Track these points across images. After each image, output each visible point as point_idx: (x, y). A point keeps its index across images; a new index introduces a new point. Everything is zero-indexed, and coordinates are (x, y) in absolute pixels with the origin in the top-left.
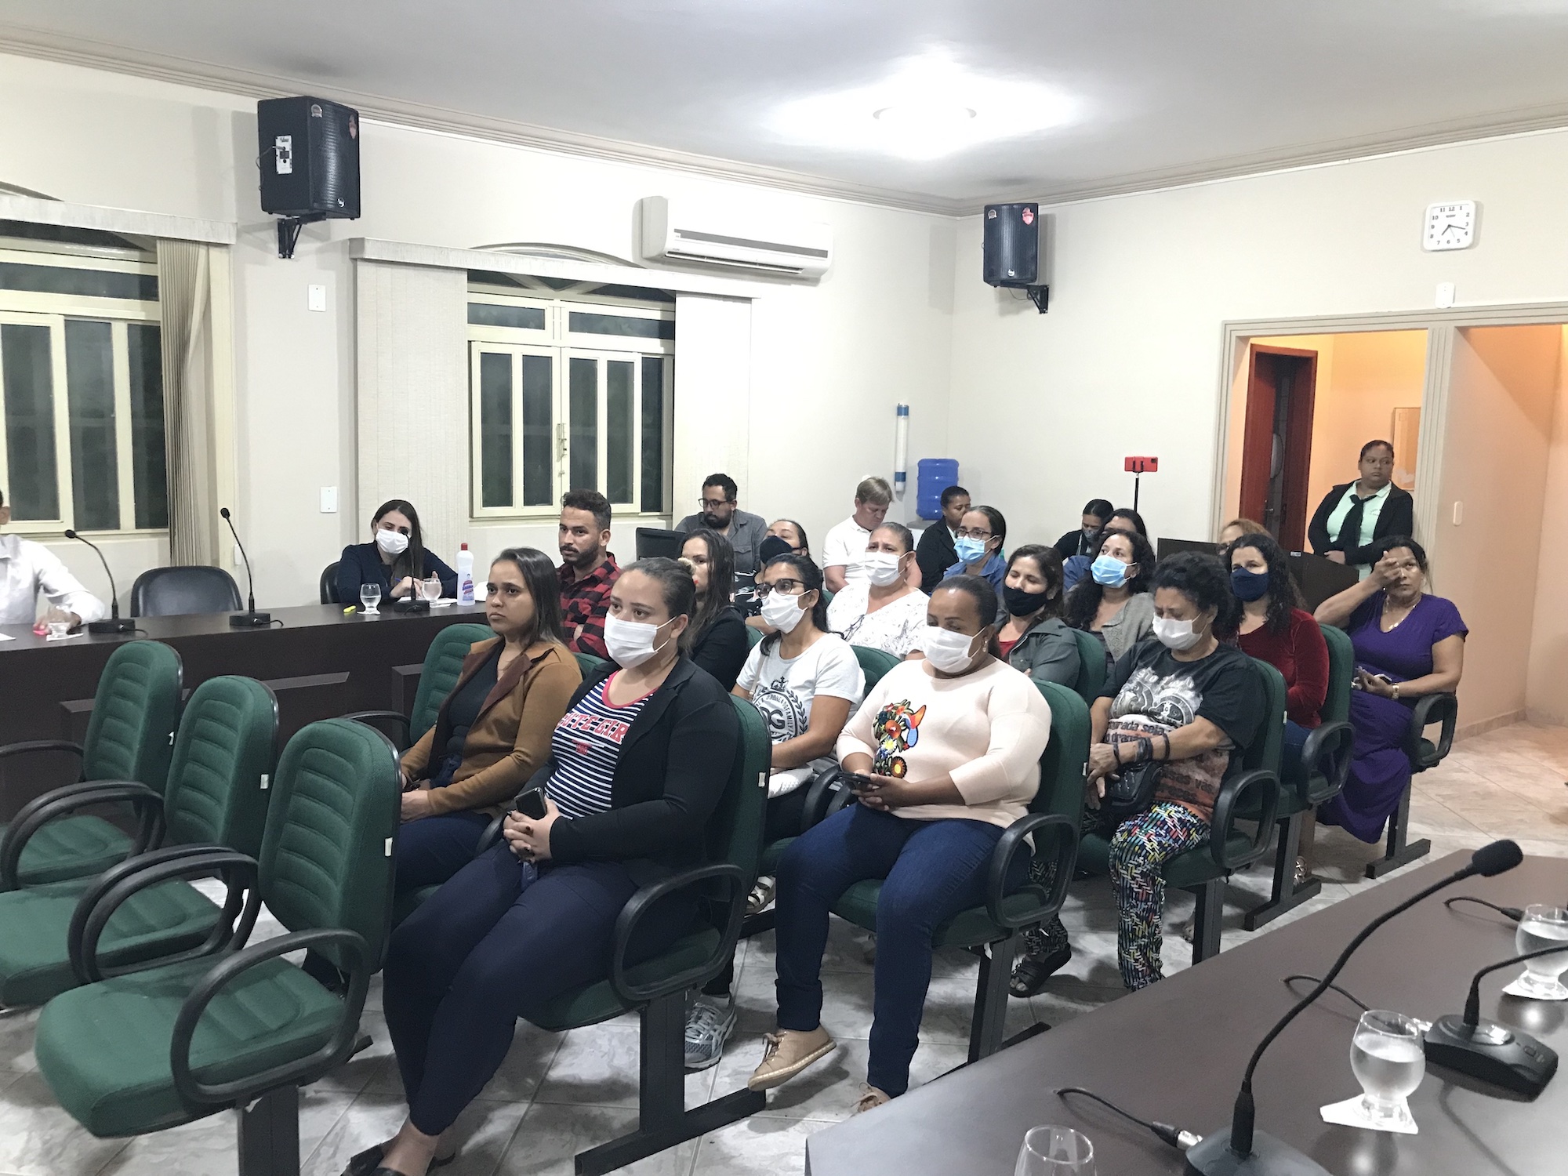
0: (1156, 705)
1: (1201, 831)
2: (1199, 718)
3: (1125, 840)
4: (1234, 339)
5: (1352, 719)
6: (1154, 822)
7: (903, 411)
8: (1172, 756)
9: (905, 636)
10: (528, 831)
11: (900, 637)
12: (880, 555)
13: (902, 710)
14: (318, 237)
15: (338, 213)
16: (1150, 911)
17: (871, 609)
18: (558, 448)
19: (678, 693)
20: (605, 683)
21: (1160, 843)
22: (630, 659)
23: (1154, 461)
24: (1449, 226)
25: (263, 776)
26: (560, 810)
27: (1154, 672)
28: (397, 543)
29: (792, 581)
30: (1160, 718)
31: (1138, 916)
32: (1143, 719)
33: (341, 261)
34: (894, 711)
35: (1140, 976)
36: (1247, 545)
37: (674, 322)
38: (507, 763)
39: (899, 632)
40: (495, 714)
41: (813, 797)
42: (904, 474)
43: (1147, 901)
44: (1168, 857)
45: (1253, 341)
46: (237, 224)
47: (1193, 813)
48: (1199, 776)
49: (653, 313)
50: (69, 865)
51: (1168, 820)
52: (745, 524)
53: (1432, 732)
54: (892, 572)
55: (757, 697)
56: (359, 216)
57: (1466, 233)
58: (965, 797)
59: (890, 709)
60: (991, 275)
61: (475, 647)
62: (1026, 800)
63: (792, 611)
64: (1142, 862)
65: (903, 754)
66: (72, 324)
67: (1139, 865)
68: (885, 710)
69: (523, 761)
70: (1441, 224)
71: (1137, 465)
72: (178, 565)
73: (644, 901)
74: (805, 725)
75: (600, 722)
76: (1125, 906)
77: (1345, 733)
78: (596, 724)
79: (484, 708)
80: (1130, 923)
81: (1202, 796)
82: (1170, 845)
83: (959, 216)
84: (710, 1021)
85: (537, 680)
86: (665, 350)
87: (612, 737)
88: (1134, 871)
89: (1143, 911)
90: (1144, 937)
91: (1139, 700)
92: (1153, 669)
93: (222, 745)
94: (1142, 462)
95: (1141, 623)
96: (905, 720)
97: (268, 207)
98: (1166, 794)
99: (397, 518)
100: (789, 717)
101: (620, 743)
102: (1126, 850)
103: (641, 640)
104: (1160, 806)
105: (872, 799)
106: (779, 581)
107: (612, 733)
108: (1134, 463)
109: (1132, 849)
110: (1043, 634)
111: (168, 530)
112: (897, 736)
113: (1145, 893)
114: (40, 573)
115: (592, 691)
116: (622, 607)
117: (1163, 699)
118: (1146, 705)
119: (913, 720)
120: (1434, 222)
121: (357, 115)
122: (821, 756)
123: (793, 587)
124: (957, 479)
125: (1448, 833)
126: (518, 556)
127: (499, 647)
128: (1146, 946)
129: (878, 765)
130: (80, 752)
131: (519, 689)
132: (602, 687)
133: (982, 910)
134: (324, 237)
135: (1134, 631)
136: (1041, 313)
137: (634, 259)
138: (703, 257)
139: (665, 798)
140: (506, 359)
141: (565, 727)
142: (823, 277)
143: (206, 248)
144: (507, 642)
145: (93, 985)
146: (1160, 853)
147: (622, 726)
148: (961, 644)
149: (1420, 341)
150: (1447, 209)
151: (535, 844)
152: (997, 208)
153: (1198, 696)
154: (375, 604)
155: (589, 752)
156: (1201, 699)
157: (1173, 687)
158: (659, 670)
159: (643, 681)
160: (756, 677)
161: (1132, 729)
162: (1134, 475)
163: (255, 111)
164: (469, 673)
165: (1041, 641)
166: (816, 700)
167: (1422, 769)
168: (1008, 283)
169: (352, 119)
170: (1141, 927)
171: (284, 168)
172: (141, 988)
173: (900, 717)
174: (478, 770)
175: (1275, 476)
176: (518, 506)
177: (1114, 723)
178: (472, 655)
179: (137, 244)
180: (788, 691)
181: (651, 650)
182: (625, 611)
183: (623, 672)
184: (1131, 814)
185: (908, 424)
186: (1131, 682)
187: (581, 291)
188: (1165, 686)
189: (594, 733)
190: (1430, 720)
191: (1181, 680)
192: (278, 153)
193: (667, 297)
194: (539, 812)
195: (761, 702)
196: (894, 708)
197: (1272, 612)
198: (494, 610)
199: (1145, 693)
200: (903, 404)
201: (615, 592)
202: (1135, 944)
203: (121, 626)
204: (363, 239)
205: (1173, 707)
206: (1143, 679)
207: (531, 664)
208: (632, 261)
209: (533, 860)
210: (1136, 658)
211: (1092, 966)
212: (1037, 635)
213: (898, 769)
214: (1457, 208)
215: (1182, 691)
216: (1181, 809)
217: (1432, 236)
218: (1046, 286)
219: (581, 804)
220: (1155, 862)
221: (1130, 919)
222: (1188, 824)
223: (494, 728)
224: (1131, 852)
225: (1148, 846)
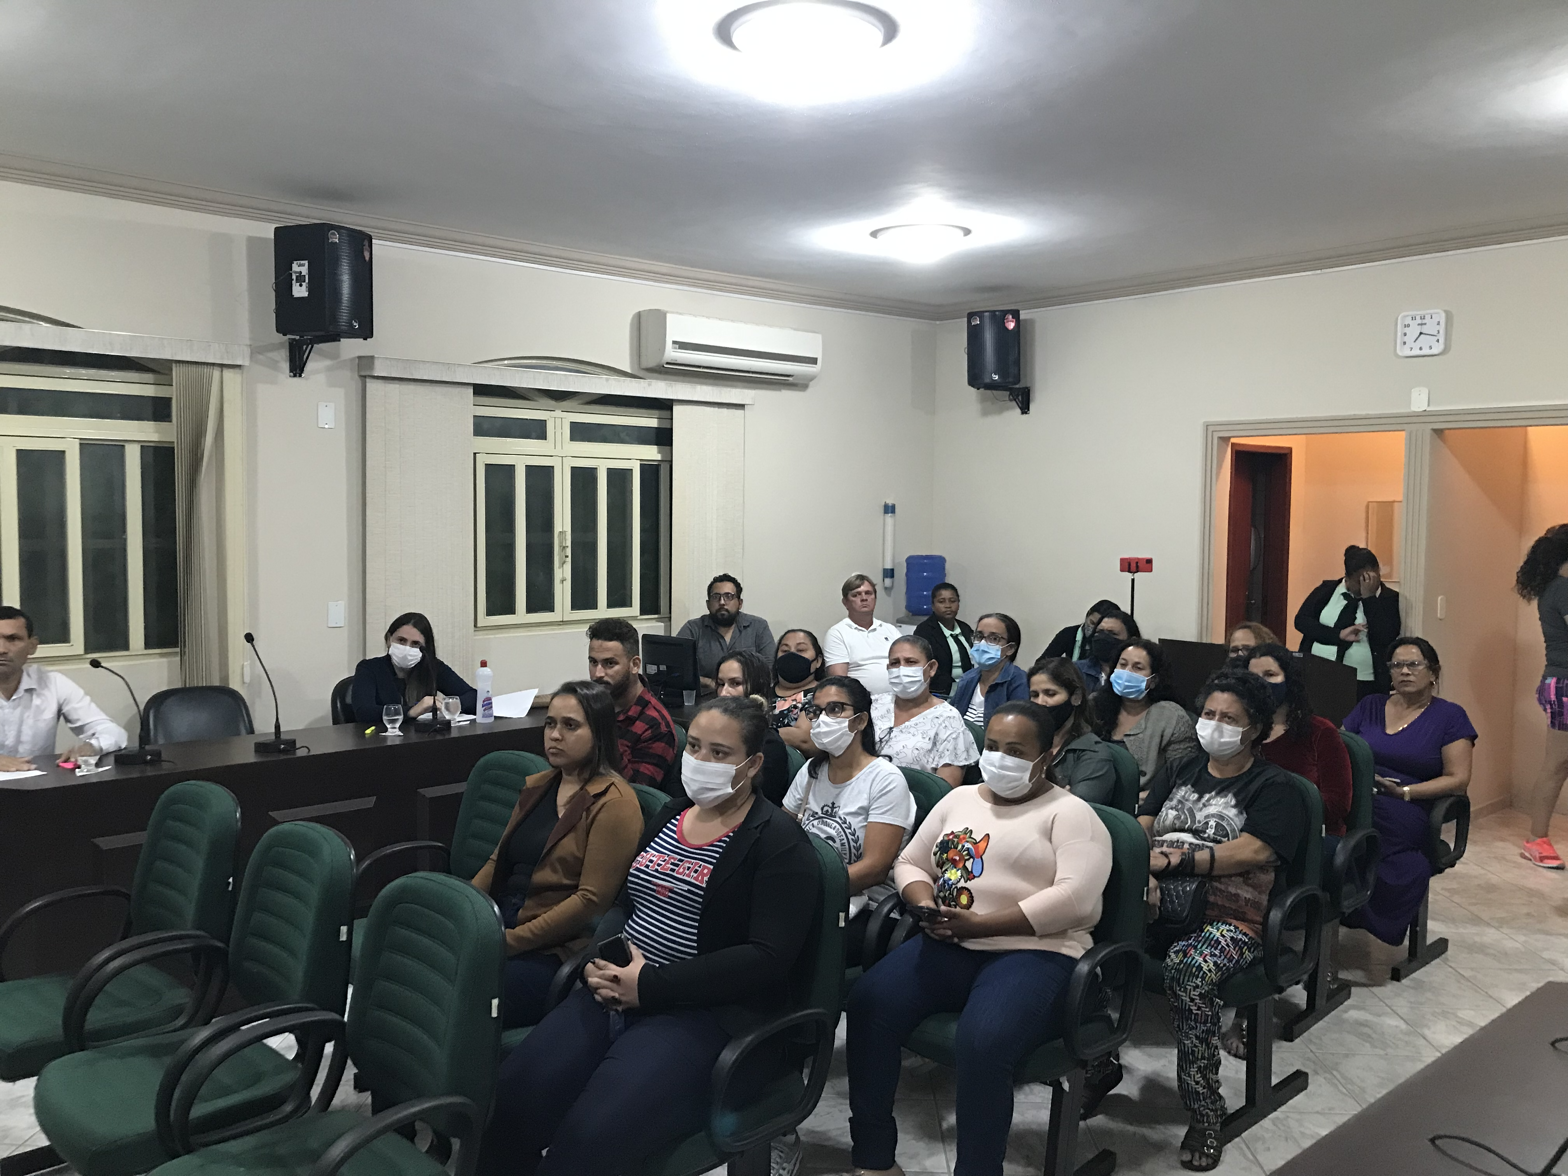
0: (1199, 822)
1: (1252, 949)
2: (1245, 835)
3: (1181, 961)
4: (1216, 441)
5: (1375, 825)
6: (1208, 942)
7: (889, 509)
8: (1216, 873)
9: (935, 749)
10: (615, 979)
11: (930, 751)
12: (904, 670)
13: (964, 838)
14: (325, 355)
15: (352, 334)
16: (1208, 1031)
17: (898, 722)
18: (559, 554)
19: (760, 833)
20: (677, 820)
21: (1215, 963)
22: (710, 799)
23: (1149, 561)
24: (1421, 333)
25: (342, 927)
26: (646, 957)
27: (1193, 790)
28: (410, 658)
29: (843, 704)
30: (1206, 835)
31: (1197, 1037)
32: (1187, 837)
33: (349, 377)
34: (956, 840)
35: (1202, 1098)
36: (1262, 655)
37: (672, 429)
38: (573, 902)
39: (929, 746)
40: (559, 852)
41: (874, 926)
42: (892, 570)
43: (1205, 1023)
44: (1224, 977)
45: (1233, 440)
46: (250, 345)
47: (1244, 931)
48: (1246, 893)
49: (651, 422)
50: (129, 1020)
51: (1221, 939)
52: (748, 626)
53: (1448, 834)
54: (918, 684)
55: (807, 822)
56: (371, 336)
57: (1438, 341)
58: (1035, 928)
59: (951, 837)
60: (975, 379)
61: (530, 780)
62: (1089, 928)
63: (842, 735)
64: (1200, 984)
65: (969, 885)
66: (86, 446)
67: (1197, 987)
68: (946, 838)
69: (589, 899)
70: (1413, 331)
71: (1132, 566)
72: (188, 686)
73: (739, 1051)
74: (859, 852)
75: (681, 864)
76: (1185, 1028)
77: (1370, 839)
78: (677, 865)
79: (548, 845)
80: (1190, 1045)
81: (1252, 914)
82: (1225, 965)
83: (938, 320)
84: (779, 1160)
85: (600, 816)
86: (662, 457)
87: (696, 879)
88: (1192, 993)
89: (1203, 1032)
90: (1203, 1058)
91: (1182, 817)
92: (1192, 786)
93: (297, 896)
94: (1137, 563)
95: (1163, 731)
96: (968, 849)
97: (281, 328)
98: (1215, 913)
99: (410, 632)
100: (843, 845)
101: (704, 885)
102: (1183, 973)
103: (720, 780)
104: (1211, 925)
105: (942, 932)
106: (829, 704)
107: (695, 875)
108: (1130, 565)
109: (1189, 970)
110: (1080, 750)
111: (178, 650)
112: (961, 865)
113: (1203, 1014)
114: (63, 703)
115: (664, 829)
116: (700, 747)
117: (1207, 817)
118: (1189, 824)
119: (976, 849)
120: (1407, 330)
121: (370, 239)
122: (878, 884)
123: (843, 710)
124: (945, 575)
125: (1461, 930)
126: (578, 690)
127: (555, 783)
128: (1206, 1067)
129: (942, 894)
130: (127, 897)
131: (583, 823)
132: (675, 825)
133: (1060, 1043)
134: (334, 356)
135: (1157, 740)
136: (1023, 413)
137: (632, 367)
138: (699, 367)
139: (752, 943)
140: (510, 469)
141: (642, 868)
142: (811, 383)
143: (220, 369)
144: (564, 775)
145: (186, 1158)
146: (1216, 973)
147: (705, 867)
148: (1022, 769)
149: (1397, 442)
150: (1418, 318)
151: (621, 992)
152: (980, 314)
153: (1242, 813)
154: (398, 725)
155: (670, 894)
156: (1245, 815)
157: (1215, 805)
158: (736, 808)
159: (719, 820)
160: (805, 800)
161: (1177, 847)
162: (1129, 576)
163: (272, 236)
164: (528, 806)
165: (1079, 758)
166: (869, 827)
167: (1441, 871)
168: (992, 386)
169: (366, 243)
170: (1200, 1048)
171: (300, 291)
172: (237, 1160)
173: (963, 846)
174: (544, 909)
175: (1254, 569)
176: (521, 615)
177: (1159, 841)
178: (528, 789)
179: (150, 366)
180: (840, 818)
181: (730, 790)
182: (704, 751)
183: (696, 809)
184: (1184, 934)
185: (895, 522)
186: (1171, 800)
187: (580, 402)
188: (1207, 804)
189: (675, 874)
190: (1446, 819)
191: (1222, 797)
192: (294, 277)
193: (664, 406)
194: (624, 960)
195: (811, 827)
196: (956, 837)
197: (1290, 719)
198: (554, 744)
199: (1188, 810)
200: (890, 502)
201: (693, 732)
202: (1195, 1066)
203: (149, 757)
204: (372, 357)
205: (1218, 824)
206: (1183, 797)
207: (593, 799)
208: (629, 371)
209: (620, 1009)
210: (1174, 776)
211: (1140, 1085)
212: (1074, 751)
213: (964, 899)
214: (1428, 317)
215: (1225, 808)
216: (1232, 928)
217: (1405, 343)
218: (1027, 388)
219: (666, 950)
220: (1212, 983)
221: (1189, 1042)
222: (1240, 943)
223: (558, 867)
224: (1188, 974)
225: (1205, 968)
